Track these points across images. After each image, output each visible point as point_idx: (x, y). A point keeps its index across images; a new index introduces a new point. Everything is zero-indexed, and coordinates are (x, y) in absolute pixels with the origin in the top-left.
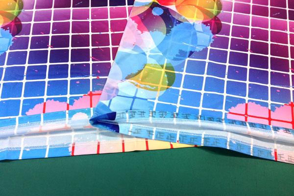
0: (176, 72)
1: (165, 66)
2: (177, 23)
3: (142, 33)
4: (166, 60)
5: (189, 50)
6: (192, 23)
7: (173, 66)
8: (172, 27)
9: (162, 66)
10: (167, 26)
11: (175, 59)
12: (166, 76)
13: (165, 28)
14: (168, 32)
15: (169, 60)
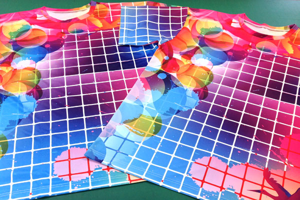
0: (162, 124)
1: (156, 118)
2: (174, 87)
3: (146, 90)
4: (158, 113)
5: (177, 109)
6: (185, 88)
7: (162, 119)
8: (170, 89)
9: (153, 118)
10: (166, 88)
11: (165, 114)
12: (154, 126)
13: (164, 89)
14: (166, 92)
15: (160, 114)
